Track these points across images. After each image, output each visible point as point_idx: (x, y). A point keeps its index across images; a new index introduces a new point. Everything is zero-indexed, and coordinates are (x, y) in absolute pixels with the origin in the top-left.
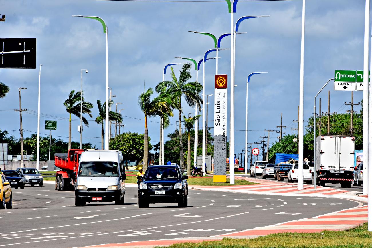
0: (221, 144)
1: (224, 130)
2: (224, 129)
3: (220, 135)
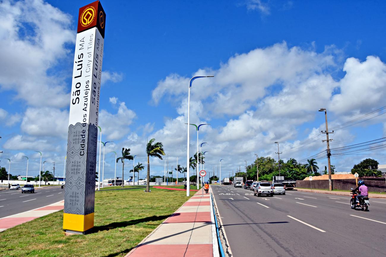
0: (78, 142)
1: (85, 112)
2: (85, 110)
3: (78, 124)
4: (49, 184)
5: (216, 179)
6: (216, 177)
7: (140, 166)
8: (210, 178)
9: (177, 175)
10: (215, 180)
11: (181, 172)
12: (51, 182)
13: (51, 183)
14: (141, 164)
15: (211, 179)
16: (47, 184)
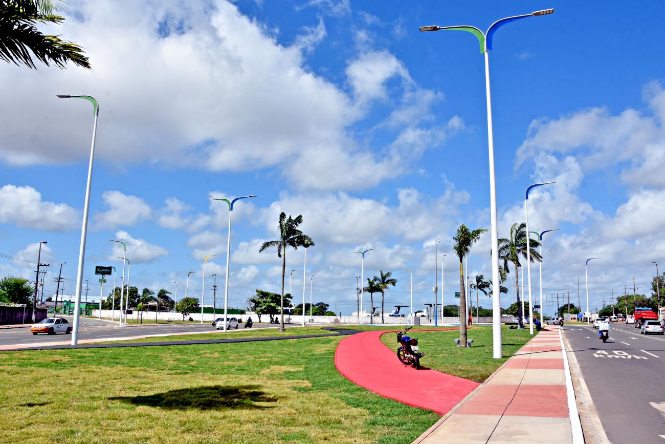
4: (191, 320)
5: (572, 310)
6: (572, 306)
7: (386, 281)
8: (560, 306)
9: (477, 299)
10: (571, 313)
11: (486, 293)
12: (196, 314)
13: (195, 316)
14: (388, 274)
15: (562, 310)
16: (187, 318)
